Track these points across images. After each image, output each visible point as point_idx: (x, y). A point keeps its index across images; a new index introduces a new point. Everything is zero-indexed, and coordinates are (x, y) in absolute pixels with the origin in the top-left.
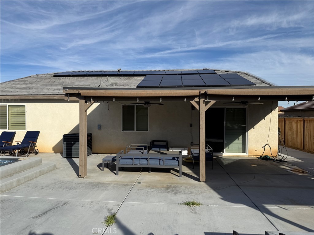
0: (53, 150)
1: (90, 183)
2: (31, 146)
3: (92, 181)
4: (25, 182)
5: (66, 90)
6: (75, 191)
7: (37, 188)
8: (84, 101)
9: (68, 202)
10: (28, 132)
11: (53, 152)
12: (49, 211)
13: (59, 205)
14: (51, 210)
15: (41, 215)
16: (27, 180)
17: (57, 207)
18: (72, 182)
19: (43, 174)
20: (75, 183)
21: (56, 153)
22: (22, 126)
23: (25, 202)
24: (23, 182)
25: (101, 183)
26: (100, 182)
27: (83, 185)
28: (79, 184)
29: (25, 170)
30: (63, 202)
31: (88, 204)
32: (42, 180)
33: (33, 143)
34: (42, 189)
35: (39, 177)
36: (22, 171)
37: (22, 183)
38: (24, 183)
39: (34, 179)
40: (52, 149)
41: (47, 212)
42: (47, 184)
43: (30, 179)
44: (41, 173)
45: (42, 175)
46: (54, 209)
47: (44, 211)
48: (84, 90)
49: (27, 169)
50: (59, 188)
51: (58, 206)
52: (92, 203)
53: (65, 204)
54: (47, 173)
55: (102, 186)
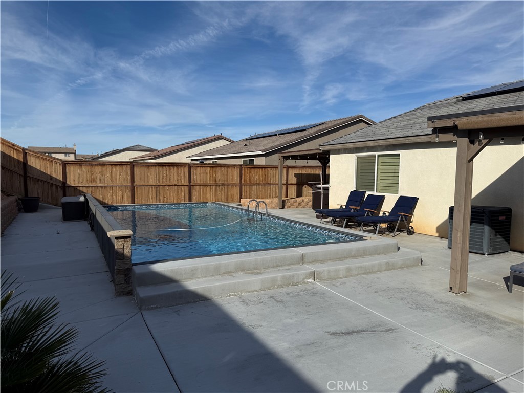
0: (437, 231)
1: (465, 308)
2: (402, 220)
3: (472, 307)
4: (360, 274)
5: (433, 122)
6: (425, 313)
7: (369, 288)
8: (466, 140)
9: (396, 329)
10: (401, 197)
11: (437, 235)
12: (358, 331)
13: (379, 329)
14: (362, 331)
15: (343, 333)
16: (363, 272)
17: (373, 331)
18: (430, 296)
19: (394, 269)
20: (435, 300)
21: (442, 238)
22: (394, 187)
23: (338, 304)
24: (356, 273)
25: (487, 316)
26: (488, 313)
27: (447, 308)
28: (441, 303)
29: (367, 255)
30: (389, 327)
31: (430, 348)
32: (386, 279)
33: (404, 215)
34: (376, 292)
35: (384, 272)
36: (360, 256)
37: (355, 275)
38: (357, 275)
39: (375, 272)
40: (435, 230)
41: (353, 332)
42: (389, 287)
43: (368, 271)
44: (390, 267)
45: (391, 270)
46: (367, 331)
47: (351, 329)
48: (467, 118)
49: (369, 255)
50: (402, 299)
51: (376, 329)
52: (436, 350)
53: (390, 330)
54: (401, 268)
55: (484, 323)
